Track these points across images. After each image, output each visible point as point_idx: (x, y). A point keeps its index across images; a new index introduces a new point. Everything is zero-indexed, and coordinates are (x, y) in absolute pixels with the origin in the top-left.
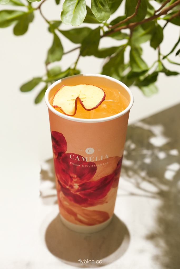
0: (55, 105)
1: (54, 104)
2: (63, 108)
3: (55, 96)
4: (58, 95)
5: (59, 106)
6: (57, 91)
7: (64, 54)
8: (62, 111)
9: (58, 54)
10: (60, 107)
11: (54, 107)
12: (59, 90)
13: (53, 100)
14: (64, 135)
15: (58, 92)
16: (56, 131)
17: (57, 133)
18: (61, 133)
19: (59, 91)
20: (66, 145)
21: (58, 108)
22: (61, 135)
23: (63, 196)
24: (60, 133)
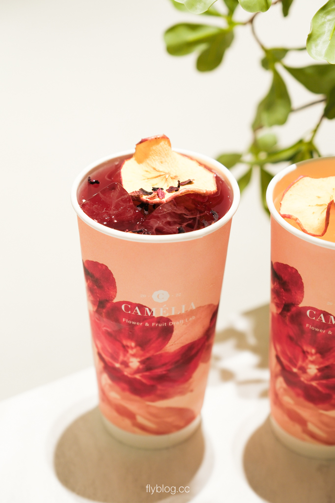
0: (287, 213)
1: (284, 211)
2: (302, 221)
3: (286, 195)
4: (291, 195)
5: (295, 216)
6: (290, 187)
7: (291, 110)
8: (298, 225)
9: (280, 111)
10: (297, 219)
11: (284, 216)
12: (293, 184)
13: (281, 204)
14: (299, 273)
15: (290, 189)
16: (285, 263)
17: (286, 267)
18: (295, 267)
19: (292, 187)
20: (302, 292)
21: (293, 219)
22: (294, 271)
23: (284, 385)
24: (292, 268)
